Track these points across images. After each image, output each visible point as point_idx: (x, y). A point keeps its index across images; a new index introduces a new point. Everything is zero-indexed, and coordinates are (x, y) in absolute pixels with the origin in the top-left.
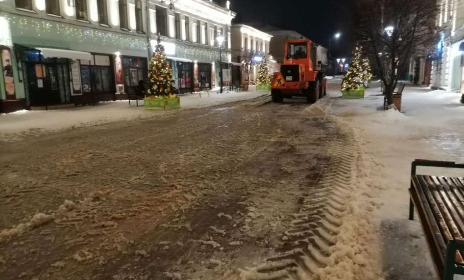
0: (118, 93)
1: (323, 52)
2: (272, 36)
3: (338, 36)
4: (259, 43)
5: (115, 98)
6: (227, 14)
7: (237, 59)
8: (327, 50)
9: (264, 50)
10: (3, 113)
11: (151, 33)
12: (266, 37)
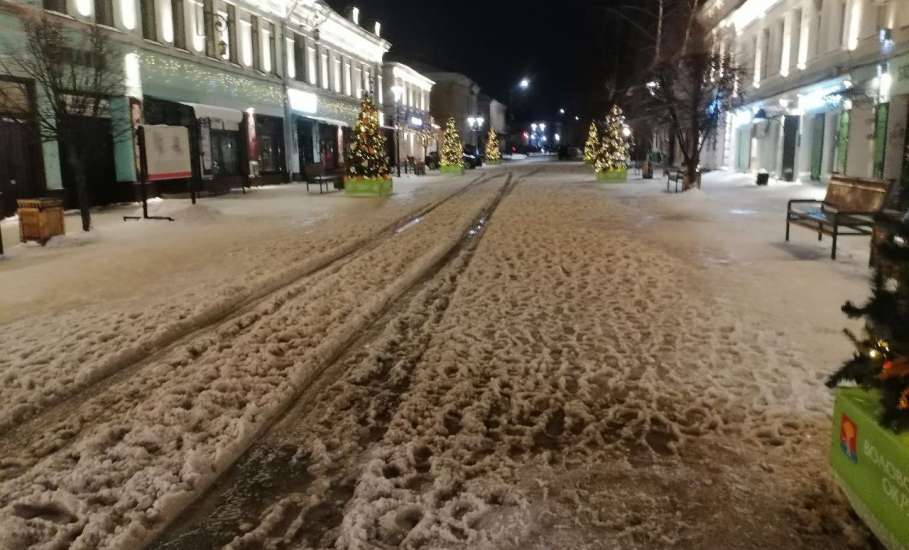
0: (252, 175)
1: (499, 112)
2: (434, 83)
3: (525, 83)
4: (417, 93)
5: (248, 183)
6: (378, 45)
7: (389, 121)
8: (505, 107)
9: (423, 108)
10: (134, 201)
11: (289, 78)
12: (425, 84)
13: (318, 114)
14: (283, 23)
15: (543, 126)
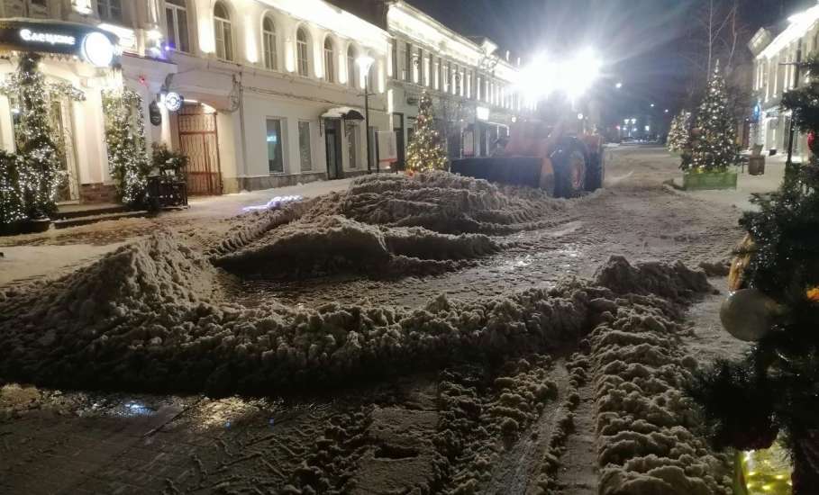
13: (489, 120)
14: (476, 69)
15: (634, 121)
